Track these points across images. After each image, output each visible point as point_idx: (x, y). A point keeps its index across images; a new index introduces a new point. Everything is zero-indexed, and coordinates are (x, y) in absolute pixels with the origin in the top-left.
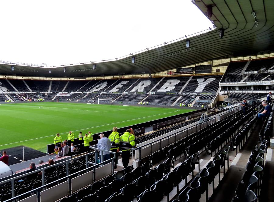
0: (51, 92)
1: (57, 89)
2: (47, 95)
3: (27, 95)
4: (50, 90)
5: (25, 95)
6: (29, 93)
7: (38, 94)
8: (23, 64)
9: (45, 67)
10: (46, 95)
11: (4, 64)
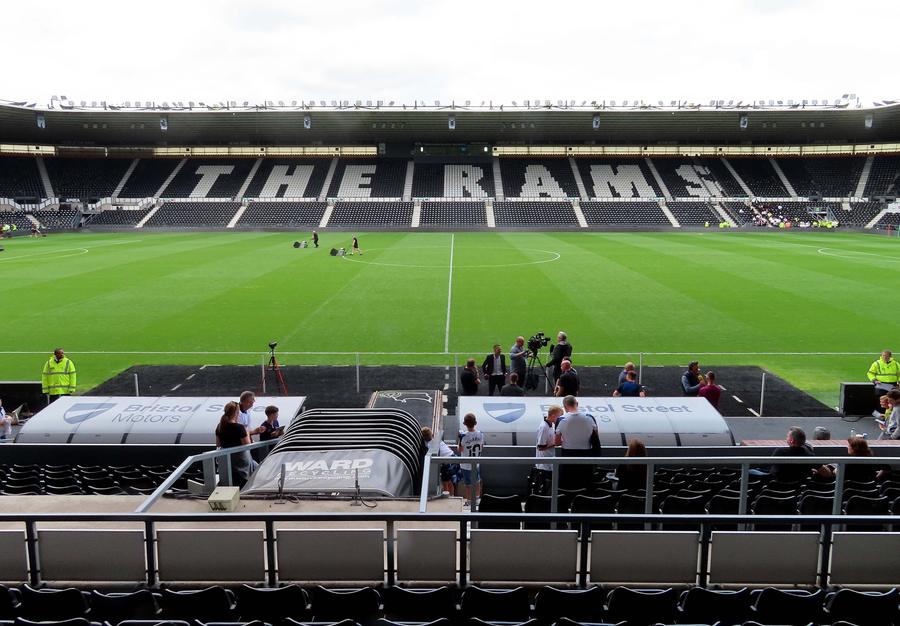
0: (866, 199)
1: (891, 186)
2: (849, 209)
3: (780, 207)
4: (860, 190)
5: (771, 207)
6: (786, 200)
7: (815, 203)
8: (776, 103)
9: (852, 107)
10: (846, 207)
11: (720, 109)
